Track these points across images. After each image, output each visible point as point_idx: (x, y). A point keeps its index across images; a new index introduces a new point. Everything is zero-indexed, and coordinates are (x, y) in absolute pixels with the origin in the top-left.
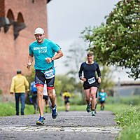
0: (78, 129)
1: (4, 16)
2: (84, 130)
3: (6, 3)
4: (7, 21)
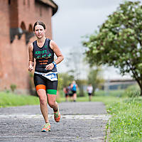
0: (77, 117)
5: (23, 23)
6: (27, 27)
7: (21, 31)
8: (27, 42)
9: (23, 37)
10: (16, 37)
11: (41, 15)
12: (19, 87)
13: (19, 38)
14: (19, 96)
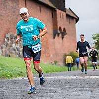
1: (57, 29)
2: (93, 77)
3: (58, 24)
5: (60, 27)
6: (63, 29)
7: (59, 32)
8: (63, 38)
9: (60, 35)
10: (57, 35)
11: (70, 23)
13: (58, 36)
14: (59, 67)
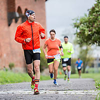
3: (16, 2)
4: (17, 15)
9: (20, 20)
10: (14, 20)
12: (17, 65)
13: (16, 22)
